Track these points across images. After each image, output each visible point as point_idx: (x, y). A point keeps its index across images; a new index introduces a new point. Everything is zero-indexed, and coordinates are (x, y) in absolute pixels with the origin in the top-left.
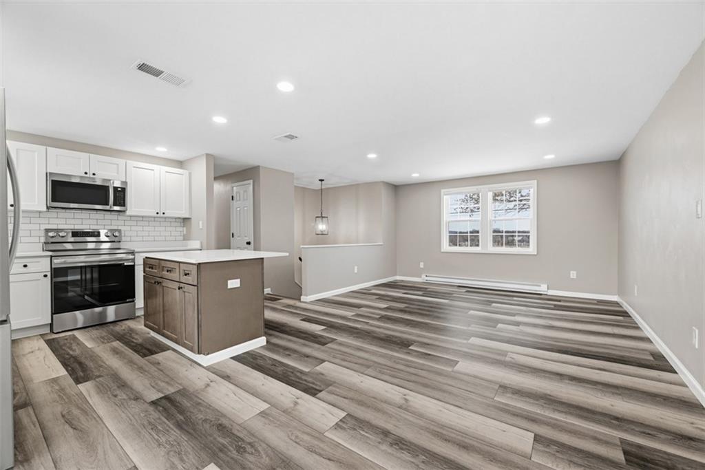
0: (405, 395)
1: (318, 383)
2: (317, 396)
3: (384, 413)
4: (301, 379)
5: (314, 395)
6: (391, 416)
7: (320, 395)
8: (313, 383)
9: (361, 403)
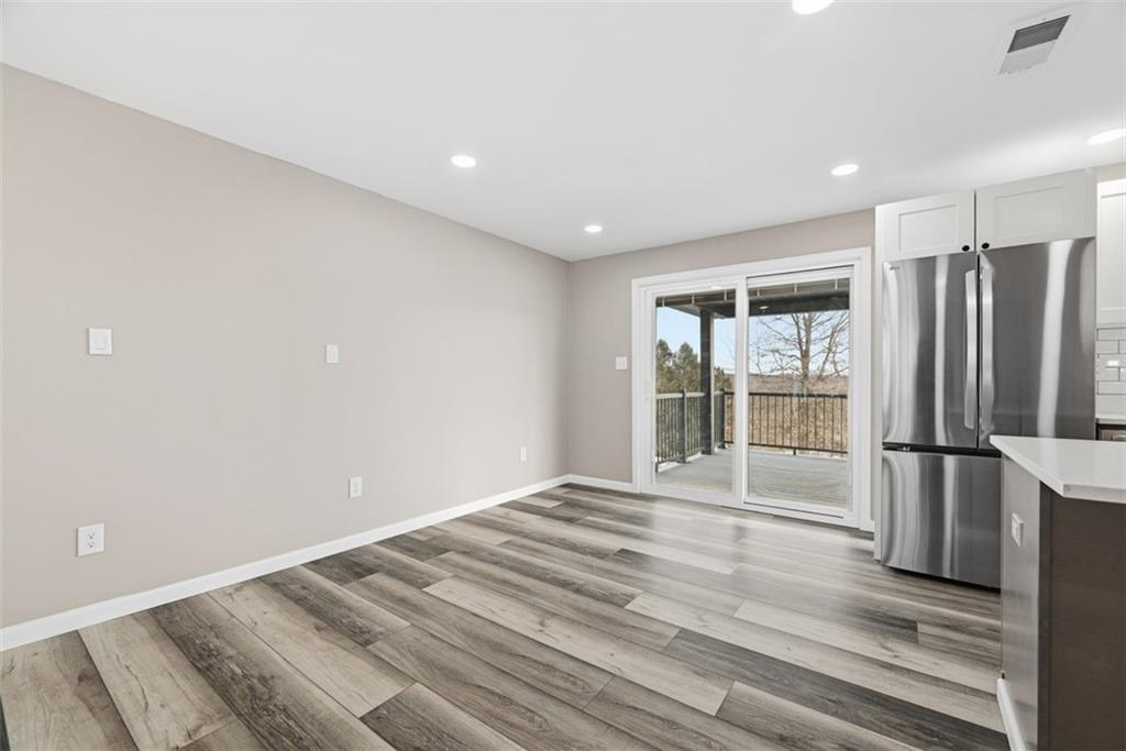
0: (541, 631)
1: (691, 651)
2: (678, 630)
3: (578, 609)
4: (733, 662)
5: (683, 630)
6: (569, 605)
7: (674, 632)
8: (700, 651)
9: (608, 620)
